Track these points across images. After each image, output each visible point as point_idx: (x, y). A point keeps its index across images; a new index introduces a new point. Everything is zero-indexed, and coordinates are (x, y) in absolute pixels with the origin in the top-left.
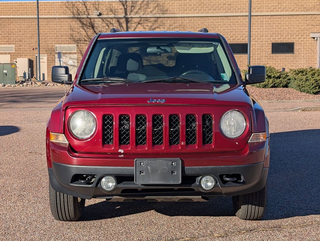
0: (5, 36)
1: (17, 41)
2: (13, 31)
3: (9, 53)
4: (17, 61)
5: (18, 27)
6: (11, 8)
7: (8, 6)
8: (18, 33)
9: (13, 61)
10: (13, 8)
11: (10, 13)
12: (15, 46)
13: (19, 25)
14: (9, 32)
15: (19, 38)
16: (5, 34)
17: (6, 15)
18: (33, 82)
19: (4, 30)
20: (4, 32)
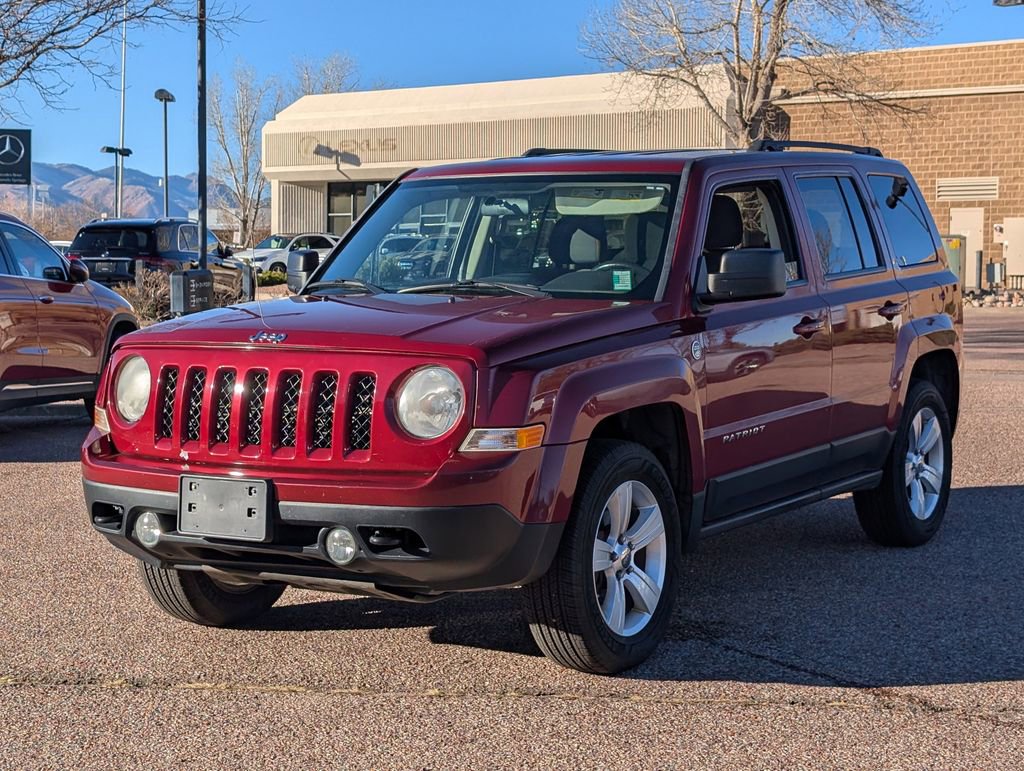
0: (971, 149)
1: (1008, 165)
2: (996, 133)
3: (981, 204)
4: (1002, 226)
5: (1011, 121)
6: (991, 62)
7: (983, 55)
8: (1010, 140)
9: (992, 226)
10: (998, 61)
11: (990, 77)
12: (1001, 181)
13: (1016, 114)
14: (982, 137)
15: (1013, 154)
16: (972, 143)
17: (976, 85)
18: (1015, 294)
19: (969, 131)
20: (968, 137)
